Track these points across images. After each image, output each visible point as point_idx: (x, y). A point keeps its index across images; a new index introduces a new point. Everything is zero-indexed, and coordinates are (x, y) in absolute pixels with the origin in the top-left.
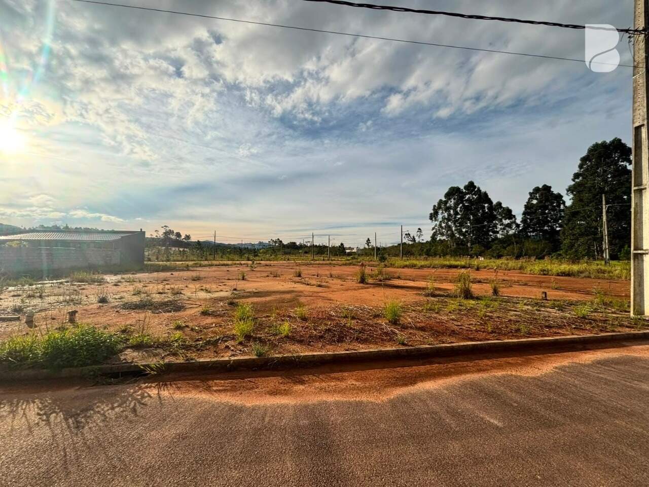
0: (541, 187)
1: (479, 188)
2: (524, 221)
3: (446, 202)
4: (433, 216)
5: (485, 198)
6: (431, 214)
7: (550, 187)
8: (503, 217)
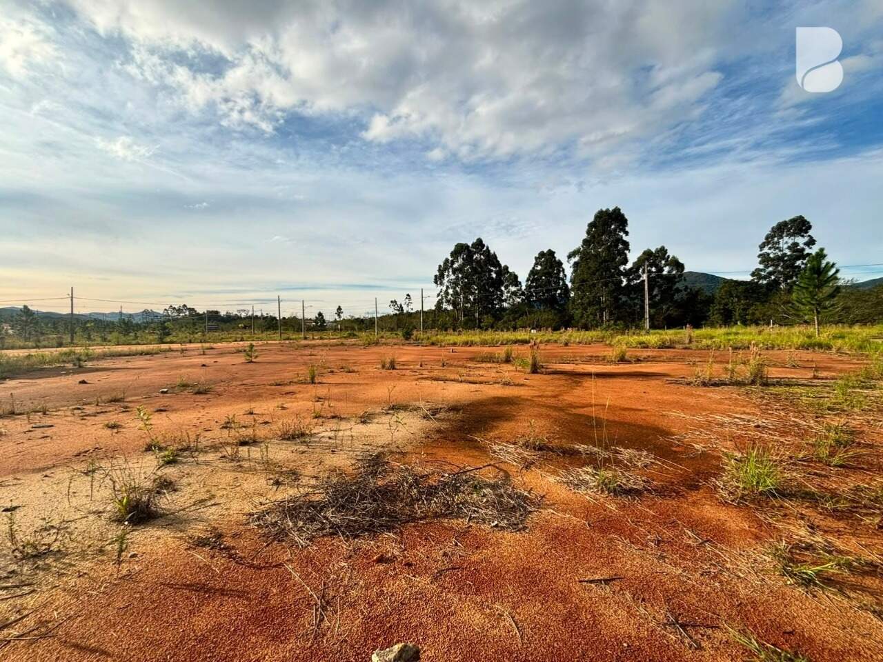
0: (545, 252)
1: (488, 248)
2: (528, 287)
3: (453, 263)
4: (439, 279)
5: (492, 259)
6: (436, 276)
7: (554, 253)
8: (511, 284)
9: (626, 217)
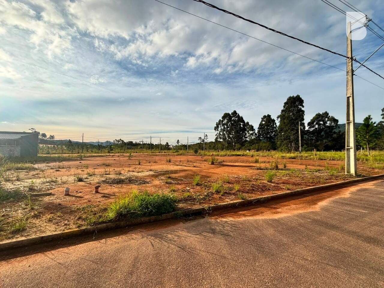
0: (266, 115)
1: (238, 115)
2: (259, 131)
3: (223, 121)
4: (216, 128)
5: (241, 119)
7: (270, 116)
8: (250, 130)
9: (303, 99)
